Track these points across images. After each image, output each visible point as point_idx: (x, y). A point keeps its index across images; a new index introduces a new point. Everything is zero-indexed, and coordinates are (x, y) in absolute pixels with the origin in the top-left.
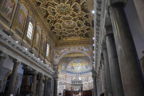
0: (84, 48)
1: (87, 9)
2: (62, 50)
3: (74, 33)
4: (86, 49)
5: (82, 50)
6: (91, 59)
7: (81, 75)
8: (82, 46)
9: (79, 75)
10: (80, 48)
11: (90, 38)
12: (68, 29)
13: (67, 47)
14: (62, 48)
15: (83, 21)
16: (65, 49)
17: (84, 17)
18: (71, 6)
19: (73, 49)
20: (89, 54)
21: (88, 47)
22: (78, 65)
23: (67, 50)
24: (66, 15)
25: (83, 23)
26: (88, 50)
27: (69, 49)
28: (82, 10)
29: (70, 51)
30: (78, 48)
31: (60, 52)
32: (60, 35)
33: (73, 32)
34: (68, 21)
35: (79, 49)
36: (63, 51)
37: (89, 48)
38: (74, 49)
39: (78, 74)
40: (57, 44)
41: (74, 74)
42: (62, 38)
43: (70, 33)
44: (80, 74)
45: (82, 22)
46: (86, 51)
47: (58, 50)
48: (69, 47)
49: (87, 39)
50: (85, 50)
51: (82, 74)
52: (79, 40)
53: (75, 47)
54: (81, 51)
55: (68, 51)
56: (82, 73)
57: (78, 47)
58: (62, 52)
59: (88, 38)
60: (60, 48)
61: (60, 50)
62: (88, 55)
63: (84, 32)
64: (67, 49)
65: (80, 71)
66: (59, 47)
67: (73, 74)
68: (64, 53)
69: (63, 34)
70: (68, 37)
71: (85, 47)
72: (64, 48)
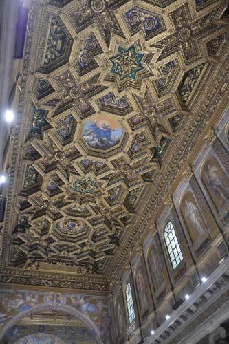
0: (82, 301)
1: (133, 205)
2: (17, 300)
3: (70, 254)
4: (89, 305)
5: (78, 307)
6: (102, 338)
8: (79, 297)
10: (73, 300)
11: (99, 276)
12: (61, 240)
13: (34, 292)
14: (17, 293)
15: (111, 229)
16: (28, 298)
17: (119, 221)
18: (107, 186)
19: (53, 300)
20: (96, 321)
21: (94, 300)
23: (33, 300)
24: (81, 204)
25: (107, 232)
26: (94, 309)
27: (41, 299)
28: (124, 204)
29: (42, 305)
30: (65, 298)
31: (9, 306)
32: (29, 251)
33: (68, 252)
34: (72, 220)
35: (69, 301)
36: (21, 302)
37: (95, 304)
38: (55, 301)
40: (5, 279)
42: (29, 261)
43: (60, 251)
45: (108, 230)
46: (88, 312)
47: (6, 296)
48: (41, 293)
49: (93, 277)
50: (85, 306)
52: (71, 275)
53: (58, 296)
54: (74, 309)
55: (36, 304)
57: (68, 295)
58: (18, 306)
59: (95, 275)
60: (12, 291)
61: (13, 297)
62: (92, 323)
63: (95, 258)
64: (34, 297)
66: (10, 288)
68: (24, 309)
69: (39, 252)
70: (50, 261)
71: (85, 298)
72: (23, 294)
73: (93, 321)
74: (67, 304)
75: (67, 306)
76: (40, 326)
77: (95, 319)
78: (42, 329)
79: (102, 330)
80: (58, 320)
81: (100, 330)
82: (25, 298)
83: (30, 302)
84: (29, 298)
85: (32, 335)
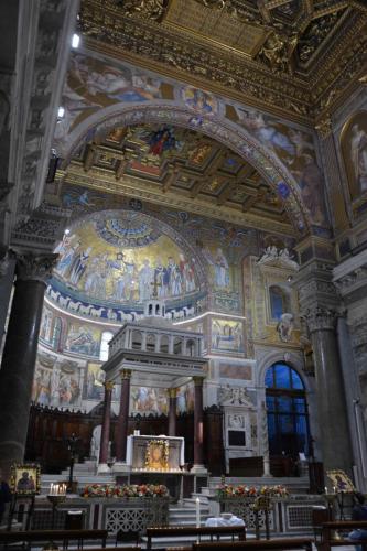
0: (259, 121)
2: (111, 77)
4: (275, 134)
5: (253, 130)
7: (119, 318)
8: (252, 111)
9: (104, 315)
10: (240, 115)
14: (110, 64)
19: (195, 101)
21: (286, 127)
22: (113, 257)
23: (148, 87)
26: (286, 144)
27: (167, 91)
29: (173, 103)
31: (91, 82)
35: (231, 114)
36: (120, 84)
37: (288, 136)
38: (200, 104)
39: (99, 313)
41: (76, 306)
44: (115, 311)
46: (275, 145)
48: (166, 79)
50: (266, 133)
51: (124, 316)
53: (206, 96)
54: (244, 131)
56: (127, 312)
57: (228, 101)
58: (113, 88)
61: (100, 68)
64: (150, 81)
65: (114, 293)
67: (72, 304)
71: (265, 119)
72: (124, 69)
73: (286, 164)
74: (227, 116)
75: (228, 121)
76: (133, 200)
77: (290, 163)
78: (136, 204)
79: (306, 188)
80: (169, 195)
81: (302, 187)
82: (129, 79)
83: (142, 89)
84: (140, 82)
85: (117, 213)
